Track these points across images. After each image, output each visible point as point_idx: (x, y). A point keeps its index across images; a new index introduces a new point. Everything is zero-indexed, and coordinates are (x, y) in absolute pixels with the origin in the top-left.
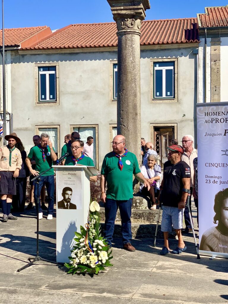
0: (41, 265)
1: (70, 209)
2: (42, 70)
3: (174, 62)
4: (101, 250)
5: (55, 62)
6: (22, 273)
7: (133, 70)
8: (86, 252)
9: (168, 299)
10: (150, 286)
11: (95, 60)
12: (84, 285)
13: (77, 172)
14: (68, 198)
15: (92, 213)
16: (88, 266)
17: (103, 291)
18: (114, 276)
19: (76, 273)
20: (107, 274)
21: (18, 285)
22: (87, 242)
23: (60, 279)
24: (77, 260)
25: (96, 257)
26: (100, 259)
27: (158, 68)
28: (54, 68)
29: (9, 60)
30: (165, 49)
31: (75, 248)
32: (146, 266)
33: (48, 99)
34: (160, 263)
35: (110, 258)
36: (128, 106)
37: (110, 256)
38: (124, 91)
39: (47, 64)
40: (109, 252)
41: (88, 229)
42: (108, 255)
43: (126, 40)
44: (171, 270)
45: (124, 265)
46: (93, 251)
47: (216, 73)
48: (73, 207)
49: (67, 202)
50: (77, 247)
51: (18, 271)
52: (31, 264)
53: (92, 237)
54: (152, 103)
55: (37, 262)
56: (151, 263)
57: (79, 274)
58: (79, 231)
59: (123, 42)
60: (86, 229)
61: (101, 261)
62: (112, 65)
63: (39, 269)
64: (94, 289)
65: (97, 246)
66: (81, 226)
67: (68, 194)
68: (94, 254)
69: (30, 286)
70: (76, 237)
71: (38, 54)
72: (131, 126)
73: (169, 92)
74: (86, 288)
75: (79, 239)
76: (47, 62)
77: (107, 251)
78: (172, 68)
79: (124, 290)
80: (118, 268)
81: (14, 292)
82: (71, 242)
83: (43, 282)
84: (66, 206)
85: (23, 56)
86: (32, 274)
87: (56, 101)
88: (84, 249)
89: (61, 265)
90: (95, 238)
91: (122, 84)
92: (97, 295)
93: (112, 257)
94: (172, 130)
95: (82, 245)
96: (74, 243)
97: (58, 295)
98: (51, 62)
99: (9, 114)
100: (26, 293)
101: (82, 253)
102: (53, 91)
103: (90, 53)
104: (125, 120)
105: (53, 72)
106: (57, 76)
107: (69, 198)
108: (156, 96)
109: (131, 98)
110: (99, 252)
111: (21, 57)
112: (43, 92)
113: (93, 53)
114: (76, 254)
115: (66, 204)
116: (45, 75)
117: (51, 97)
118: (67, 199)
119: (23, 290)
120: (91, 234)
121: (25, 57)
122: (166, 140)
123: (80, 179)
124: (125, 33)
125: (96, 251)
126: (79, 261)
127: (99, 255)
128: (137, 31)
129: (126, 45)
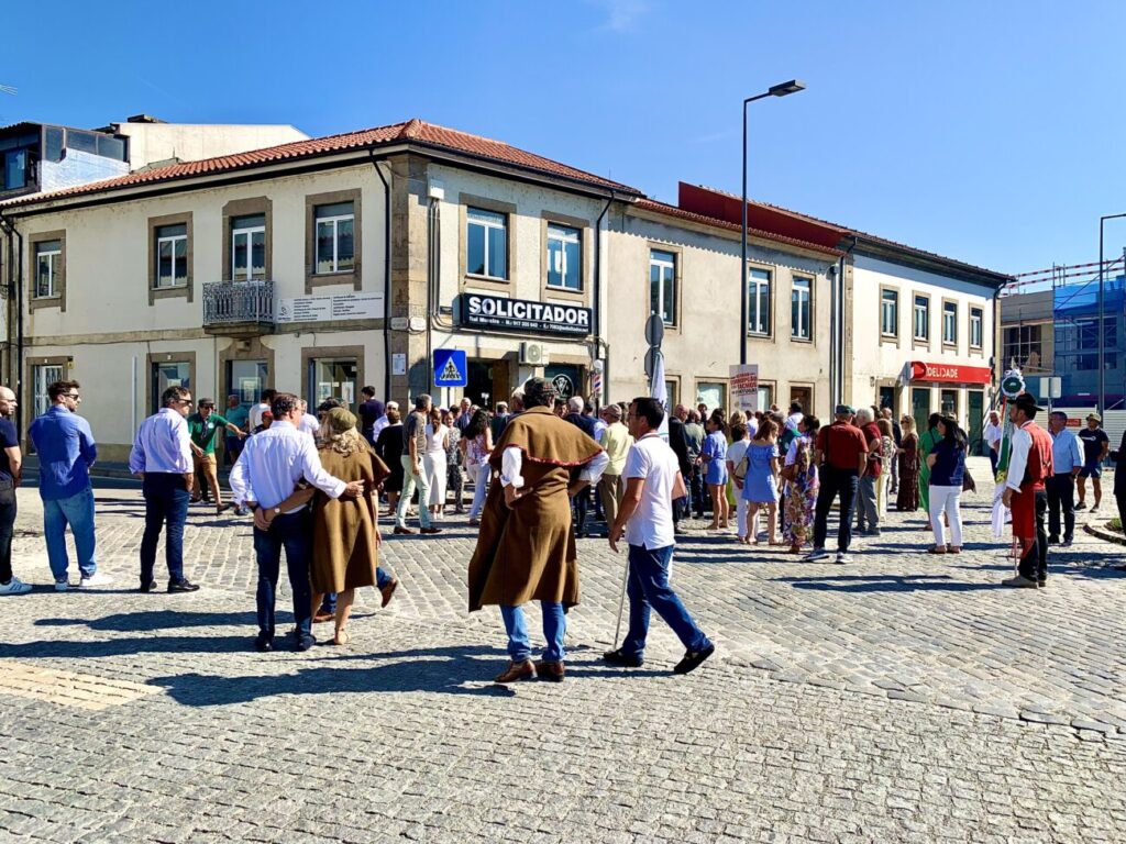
3: (812, 281)
29: (605, 221)
30: (805, 258)
39: (666, 245)
71: (654, 222)
76: (665, 242)
85: (631, 218)
87: (675, 325)
94: (809, 393)
98: (671, 243)
106: (679, 274)
121: (633, 221)
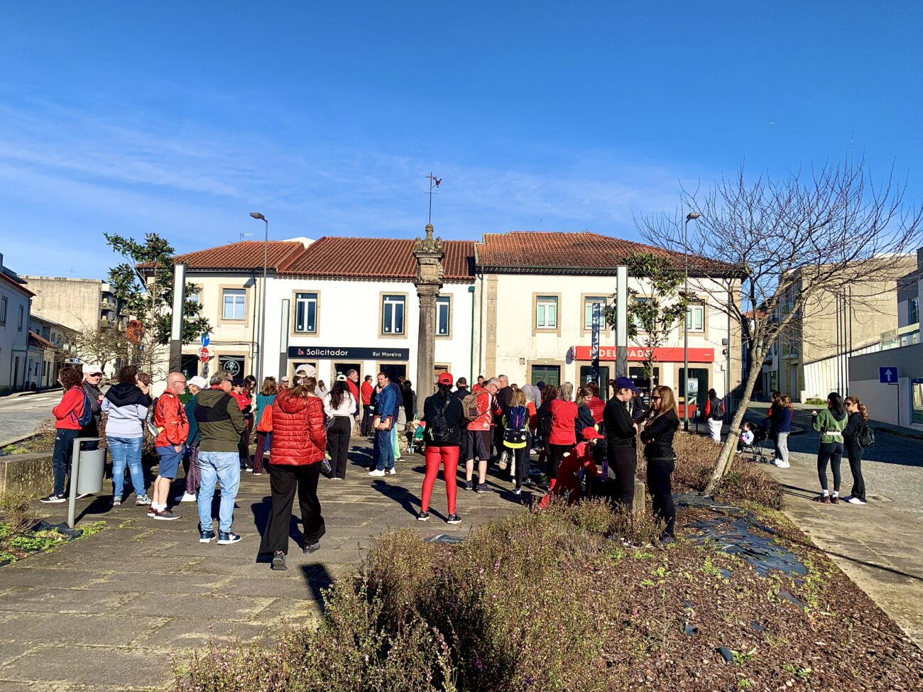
2: (300, 296)
33: (305, 330)
47: (493, 312)
73: (443, 329)
78: (447, 303)
102: (312, 321)
105: (313, 300)
106: (318, 305)
112: (301, 321)
116: (303, 303)
117: (310, 327)
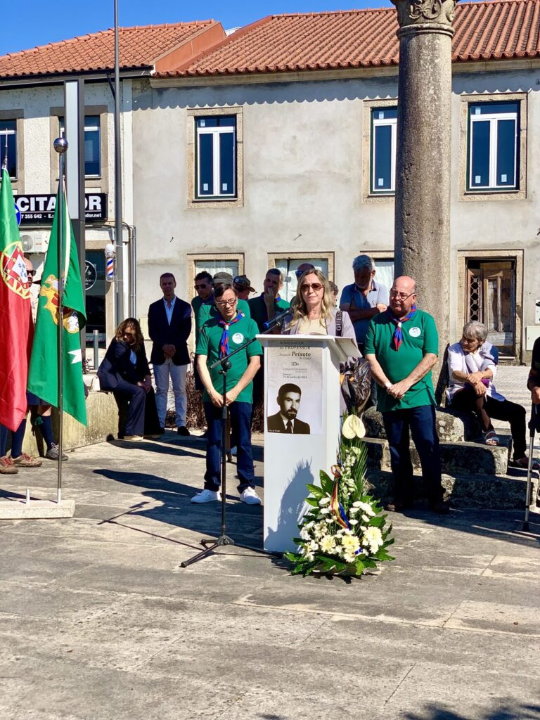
0: (229, 555)
1: (295, 433)
2: (203, 124)
3: (518, 102)
4: (366, 525)
5: (236, 105)
6: (190, 569)
7: (436, 117)
8: (334, 528)
9: (525, 632)
10: (481, 605)
11: (331, 99)
12: (333, 598)
13: (313, 351)
14: (291, 407)
15: (345, 442)
16: (337, 558)
17: (376, 611)
18: (398, 582)
19: (312, 574)
20: (380, 578)
21: (185, 593)
22: (336, 506)
23: (278, 584)
24: (313, 546)
25: (356, 538)
26: (365, 543)
27: (478, 117)
28: (231, 120)
29: (128, 102)
30: (497, 72)
31: (309, 519)
32: (466, 564)
33: (217, 192)
34: (500, 560)
35: (387, 544)
36: (420, 204)
37: (388, 539)
38: (413, 169)
39: (216, 111)
40: (386, 527)
41: (338, 477)
42: (384, 537)
43: (420, 47)
44: (527, 574)
45: (417, 561)
46: (350, 527)
48: (303, 428)
49: (289, 418)
50: (314, 517)
51: (183, 566)
52: (208, 553)
53: (346, 496)
54: (462, 201)
55: (220, 549)
56: (480, 559)
57: (318, 576)
58: (317, 482)
59: (413, 53)
60: (332, 477)
61: (368, 548)
62: (369, 110)
63: (228, 563)
64: (355, 607)
65: (358, 516)
66: (322, 472)
67: (292, 400)
68: (352, 532)
69: (214, 597)
70: (311, 496)
71: (196, 87)
72: (427, 250)
73: (506, 175)
74: (337, 605)
75: (317, 500)
76: (217, 106)
77: (381, 527)
78: (513, 116)
79: (423, 611)
80: (404, 566)
81: (180, 607)
82: (301, 507)
83: (240, 588)
84: (286, 427)
85: (161, 91)
86: (214, 572)
87: (236, 196)
88: (330, 521)
89: (277, 557)
90: (353, 498)
91: (409, 151)
92: (365, 618)
93: (392, 542)
94: (509, 265)
95: (324, 511)
96: (307, 507)
97: (278, 615)
98: (226, 105)
99: (129, 228)
100: (206, 610)
101: (325, 530)
102: (229, 174)
103: (316, 82)
104: (414, 237)
105: (229, 129)
106: (239, 138)
107: (294, 407)
108: (474, 184)
109: (430, 184)
110: (363, 528)
111: (155, 93)
112: (207, 176)
113: (325, 81)
114: (311, 532)
115: (285, 422)
116: (210, 136)
117: (225, 187)
118: (289, 411)
119: (200, 603)
120: (345, 489)
121: (166, 94)
122: (495, 290)
123: (318, 365)
124: (419, 32)
125: (357, 526)
126: (317, 548)
127: (363, 535)
128: (446, 27)
129: (419, 59)
